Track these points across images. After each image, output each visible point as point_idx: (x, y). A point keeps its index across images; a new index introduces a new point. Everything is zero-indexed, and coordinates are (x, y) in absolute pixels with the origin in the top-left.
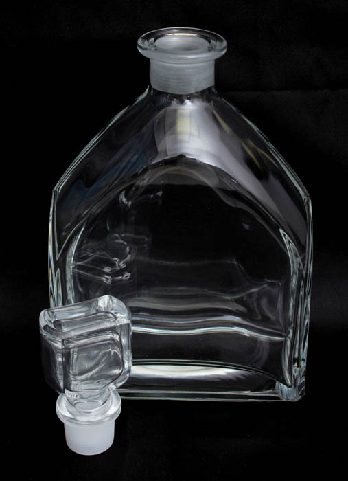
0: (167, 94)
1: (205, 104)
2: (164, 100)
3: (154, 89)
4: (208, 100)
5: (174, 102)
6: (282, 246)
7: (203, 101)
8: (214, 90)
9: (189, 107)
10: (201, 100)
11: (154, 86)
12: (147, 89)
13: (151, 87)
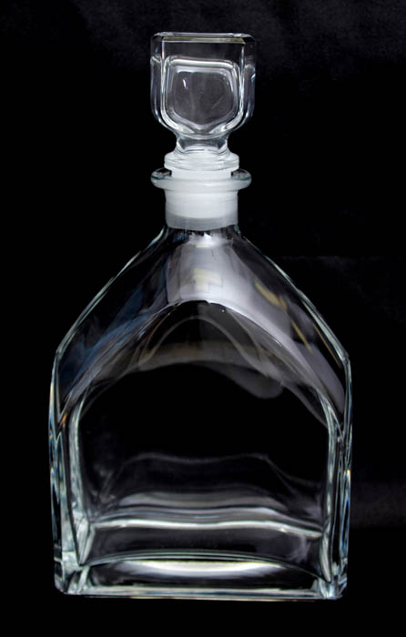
0: (184, 230)
1: (225, 241)
2: (180, 236)
3: (171, 229)
4: (229, 237)
5: (193, 236)
6: (317, 416)
7: (223, 237)
8: (236, 229)
9: (208, 242)
10: (220, 235)
11: (170, 224)
12: (162, 232)
13: (166, 226)
